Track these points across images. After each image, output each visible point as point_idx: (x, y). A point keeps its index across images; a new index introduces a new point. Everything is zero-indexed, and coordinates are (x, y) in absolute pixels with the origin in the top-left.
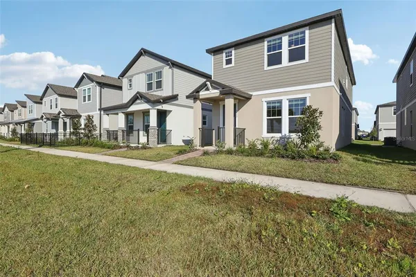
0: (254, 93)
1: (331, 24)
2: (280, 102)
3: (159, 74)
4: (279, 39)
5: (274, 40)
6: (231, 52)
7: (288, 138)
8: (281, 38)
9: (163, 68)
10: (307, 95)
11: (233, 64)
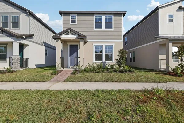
0: (89, 40)
1: (122, 16)
2: (102, 46)
3: (16, 18)
4: (101, 17)
5: (98, 16)
6: (75, 16)
7: (105, 63)
8: (102, 17)
9: (20, 14)
10: (113, 44)
11: (76, 23)
